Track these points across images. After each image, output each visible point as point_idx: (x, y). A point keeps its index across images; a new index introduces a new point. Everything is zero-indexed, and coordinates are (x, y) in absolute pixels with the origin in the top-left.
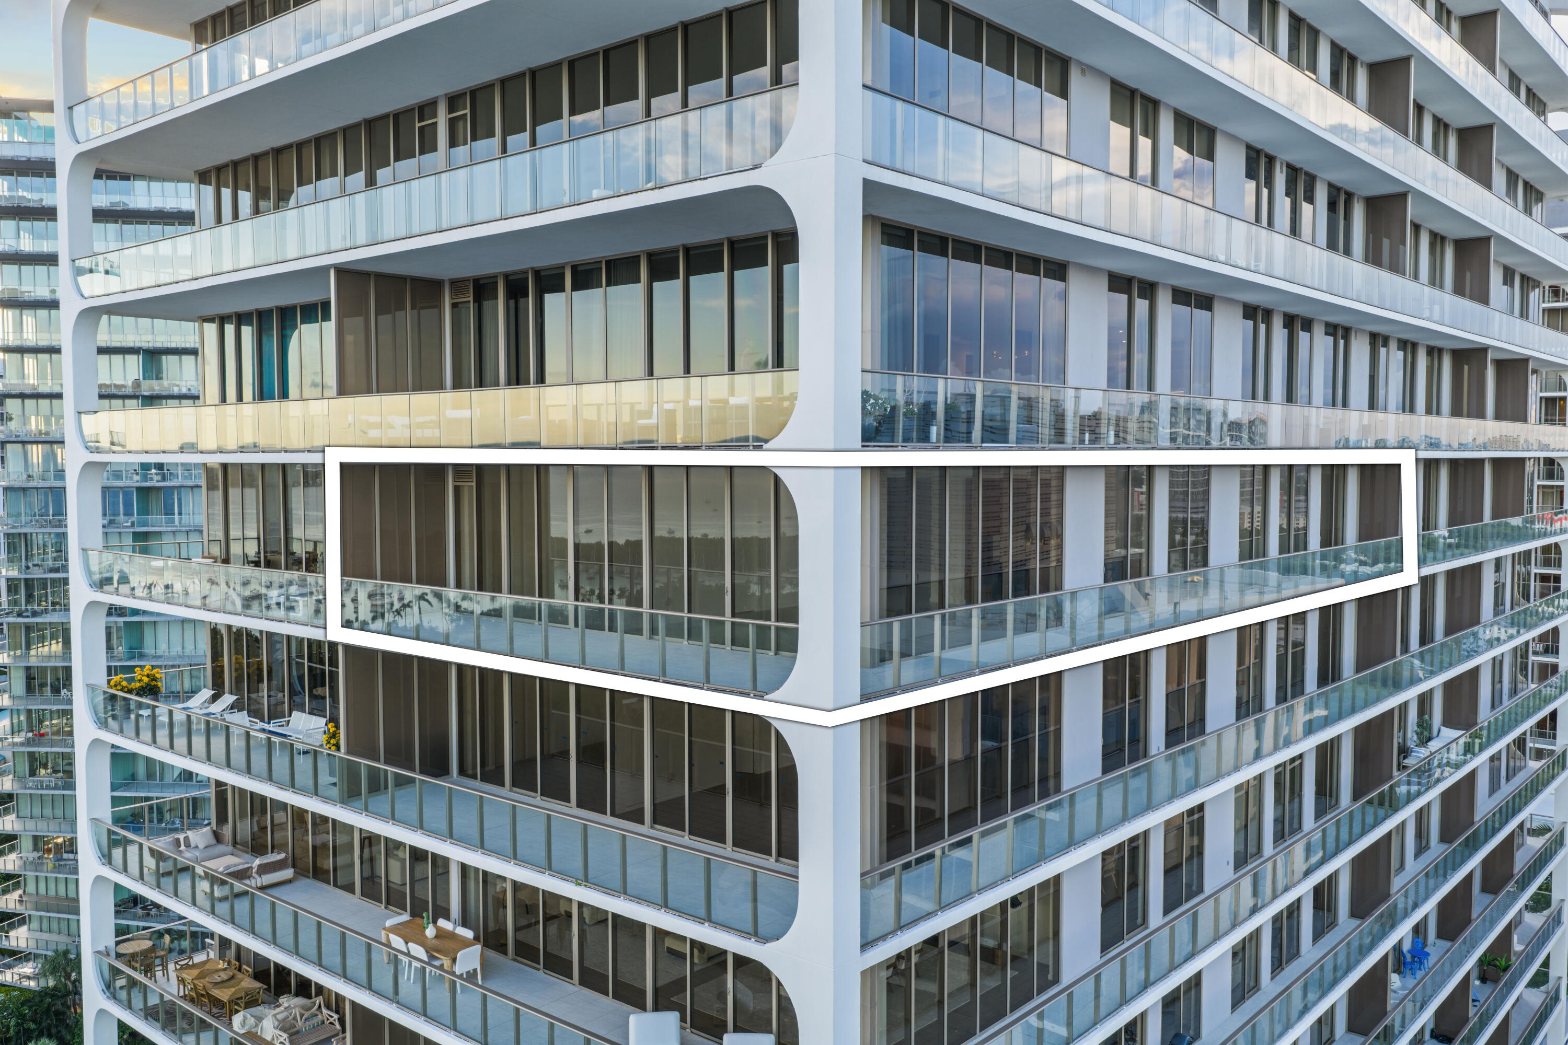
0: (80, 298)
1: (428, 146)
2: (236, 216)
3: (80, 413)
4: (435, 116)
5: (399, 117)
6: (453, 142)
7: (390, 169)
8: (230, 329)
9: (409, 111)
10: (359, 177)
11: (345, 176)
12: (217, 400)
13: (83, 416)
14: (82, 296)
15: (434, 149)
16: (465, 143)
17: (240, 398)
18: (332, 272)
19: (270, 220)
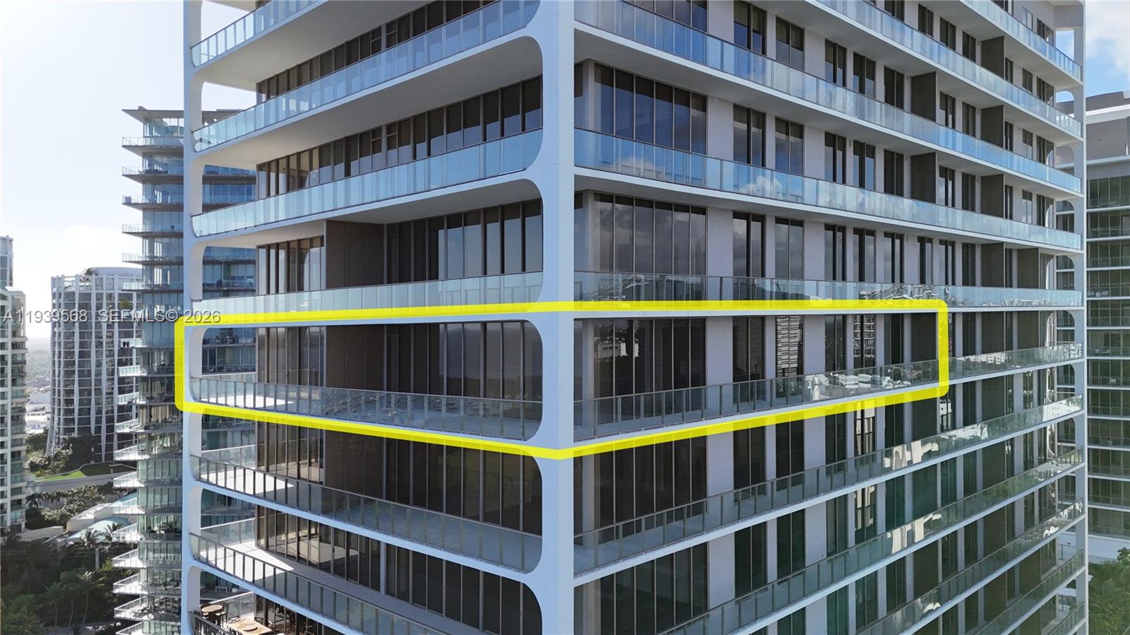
0: (193, 237)
1: (376, 149)
2: (277, 192)
3: (192, 301)
4: (381, 136)
5: (362, 136)
6: (390, 147)
7: (358, 161)
8: (273, 252)
9: (367, 133)
10: (341, 168)
11: (335, 165)
12: (265, 292)
13: (194, 303)
14: (195, 236)
15: (380, 151)
16: (395, 148)
17: (277, 291)
18: (325, 222)
19: (293, 195)
